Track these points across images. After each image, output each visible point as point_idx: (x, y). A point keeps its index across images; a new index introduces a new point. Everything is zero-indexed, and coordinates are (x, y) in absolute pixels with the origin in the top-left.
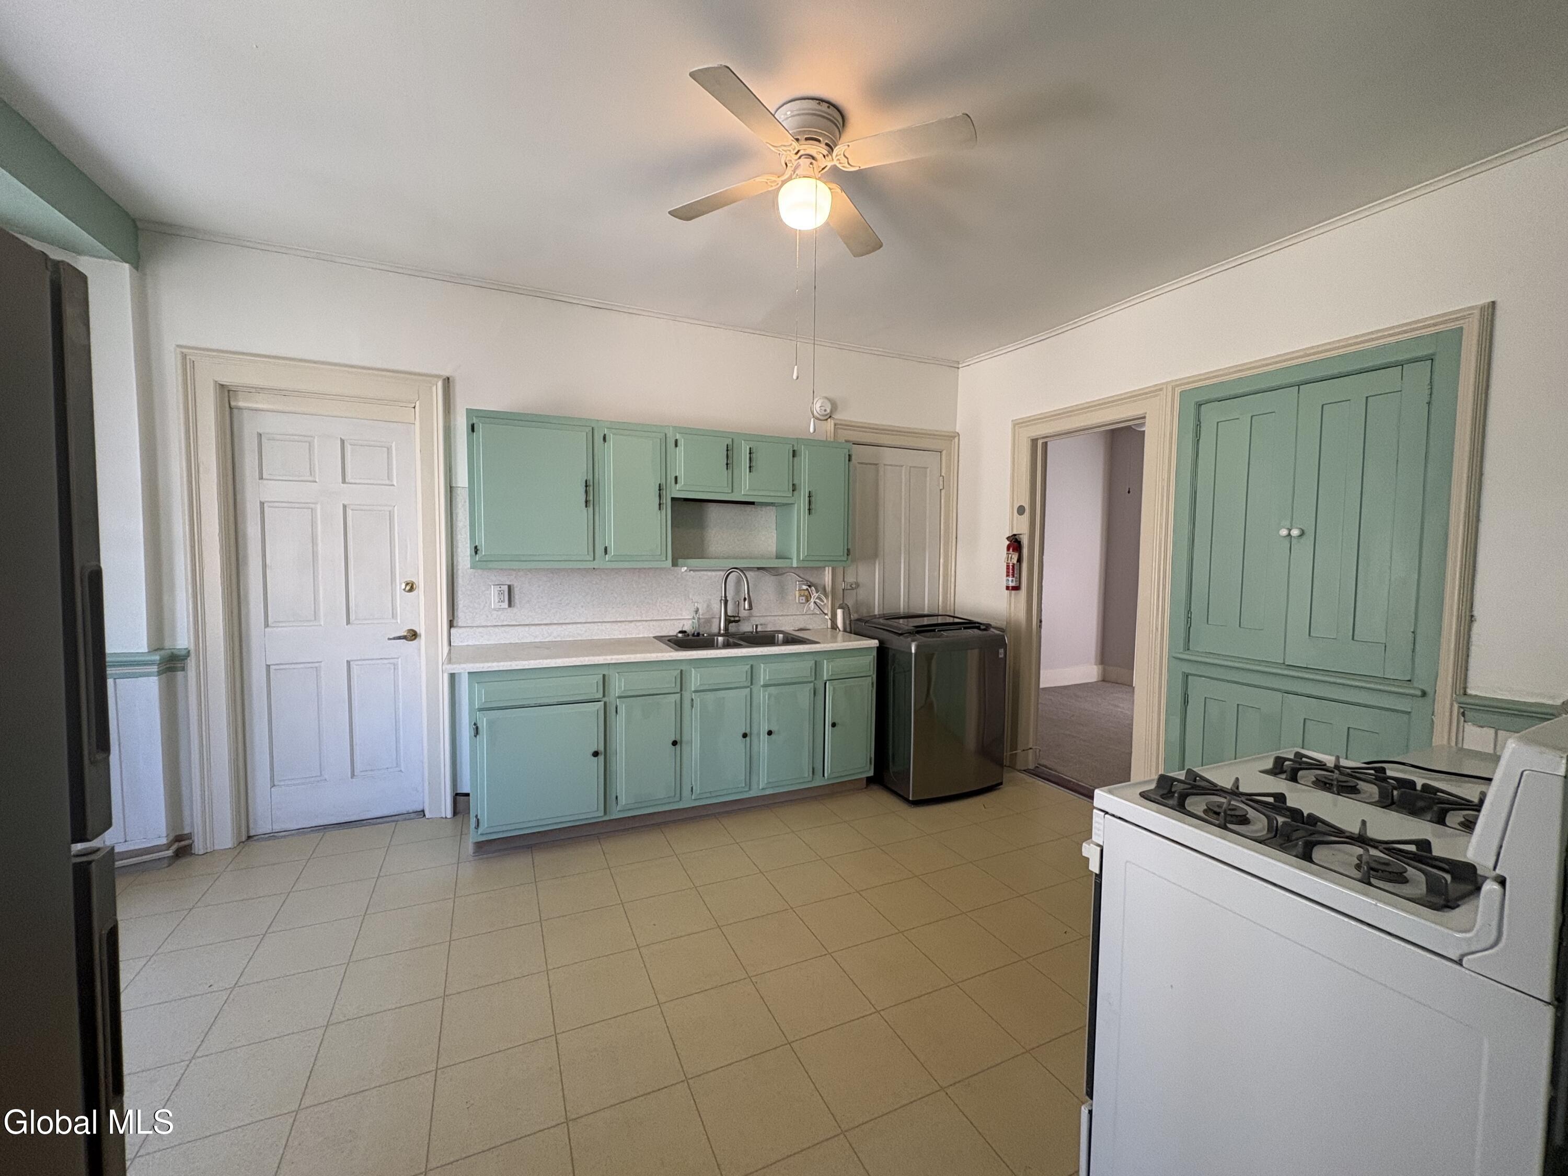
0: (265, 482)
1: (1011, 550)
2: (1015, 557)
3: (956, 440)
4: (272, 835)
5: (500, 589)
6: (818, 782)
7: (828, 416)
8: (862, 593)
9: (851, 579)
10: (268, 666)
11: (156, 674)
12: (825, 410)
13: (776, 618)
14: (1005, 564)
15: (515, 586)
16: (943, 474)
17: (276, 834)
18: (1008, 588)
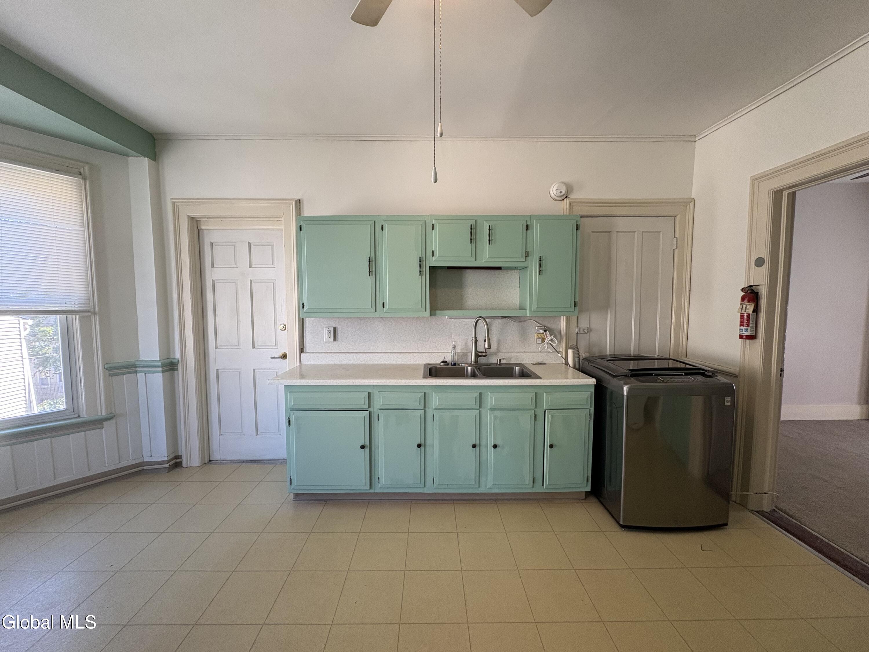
0: (214, 269)
1: (746, 301)
2: (750, 308)
3: (692, 205)
4: (220, 461)
5: (328, 330)
6: (538, 489)
7: (565, 196)
8: (594, 337)
9: (584, 324)
10: (217, 370)
11: (161, 372)
12: (561, 192)
13: (518, 354)
14: (739, 314)
15: (338, 327)
16: (676, 236)
17: (221, 461)
18: (741, 337)
